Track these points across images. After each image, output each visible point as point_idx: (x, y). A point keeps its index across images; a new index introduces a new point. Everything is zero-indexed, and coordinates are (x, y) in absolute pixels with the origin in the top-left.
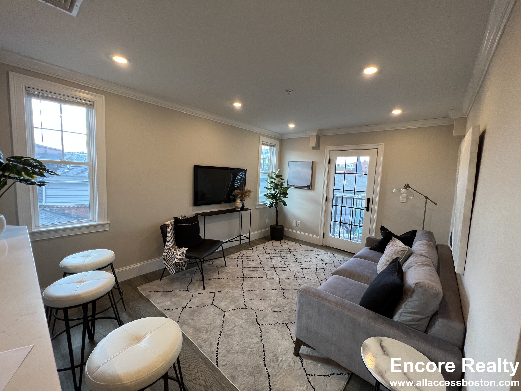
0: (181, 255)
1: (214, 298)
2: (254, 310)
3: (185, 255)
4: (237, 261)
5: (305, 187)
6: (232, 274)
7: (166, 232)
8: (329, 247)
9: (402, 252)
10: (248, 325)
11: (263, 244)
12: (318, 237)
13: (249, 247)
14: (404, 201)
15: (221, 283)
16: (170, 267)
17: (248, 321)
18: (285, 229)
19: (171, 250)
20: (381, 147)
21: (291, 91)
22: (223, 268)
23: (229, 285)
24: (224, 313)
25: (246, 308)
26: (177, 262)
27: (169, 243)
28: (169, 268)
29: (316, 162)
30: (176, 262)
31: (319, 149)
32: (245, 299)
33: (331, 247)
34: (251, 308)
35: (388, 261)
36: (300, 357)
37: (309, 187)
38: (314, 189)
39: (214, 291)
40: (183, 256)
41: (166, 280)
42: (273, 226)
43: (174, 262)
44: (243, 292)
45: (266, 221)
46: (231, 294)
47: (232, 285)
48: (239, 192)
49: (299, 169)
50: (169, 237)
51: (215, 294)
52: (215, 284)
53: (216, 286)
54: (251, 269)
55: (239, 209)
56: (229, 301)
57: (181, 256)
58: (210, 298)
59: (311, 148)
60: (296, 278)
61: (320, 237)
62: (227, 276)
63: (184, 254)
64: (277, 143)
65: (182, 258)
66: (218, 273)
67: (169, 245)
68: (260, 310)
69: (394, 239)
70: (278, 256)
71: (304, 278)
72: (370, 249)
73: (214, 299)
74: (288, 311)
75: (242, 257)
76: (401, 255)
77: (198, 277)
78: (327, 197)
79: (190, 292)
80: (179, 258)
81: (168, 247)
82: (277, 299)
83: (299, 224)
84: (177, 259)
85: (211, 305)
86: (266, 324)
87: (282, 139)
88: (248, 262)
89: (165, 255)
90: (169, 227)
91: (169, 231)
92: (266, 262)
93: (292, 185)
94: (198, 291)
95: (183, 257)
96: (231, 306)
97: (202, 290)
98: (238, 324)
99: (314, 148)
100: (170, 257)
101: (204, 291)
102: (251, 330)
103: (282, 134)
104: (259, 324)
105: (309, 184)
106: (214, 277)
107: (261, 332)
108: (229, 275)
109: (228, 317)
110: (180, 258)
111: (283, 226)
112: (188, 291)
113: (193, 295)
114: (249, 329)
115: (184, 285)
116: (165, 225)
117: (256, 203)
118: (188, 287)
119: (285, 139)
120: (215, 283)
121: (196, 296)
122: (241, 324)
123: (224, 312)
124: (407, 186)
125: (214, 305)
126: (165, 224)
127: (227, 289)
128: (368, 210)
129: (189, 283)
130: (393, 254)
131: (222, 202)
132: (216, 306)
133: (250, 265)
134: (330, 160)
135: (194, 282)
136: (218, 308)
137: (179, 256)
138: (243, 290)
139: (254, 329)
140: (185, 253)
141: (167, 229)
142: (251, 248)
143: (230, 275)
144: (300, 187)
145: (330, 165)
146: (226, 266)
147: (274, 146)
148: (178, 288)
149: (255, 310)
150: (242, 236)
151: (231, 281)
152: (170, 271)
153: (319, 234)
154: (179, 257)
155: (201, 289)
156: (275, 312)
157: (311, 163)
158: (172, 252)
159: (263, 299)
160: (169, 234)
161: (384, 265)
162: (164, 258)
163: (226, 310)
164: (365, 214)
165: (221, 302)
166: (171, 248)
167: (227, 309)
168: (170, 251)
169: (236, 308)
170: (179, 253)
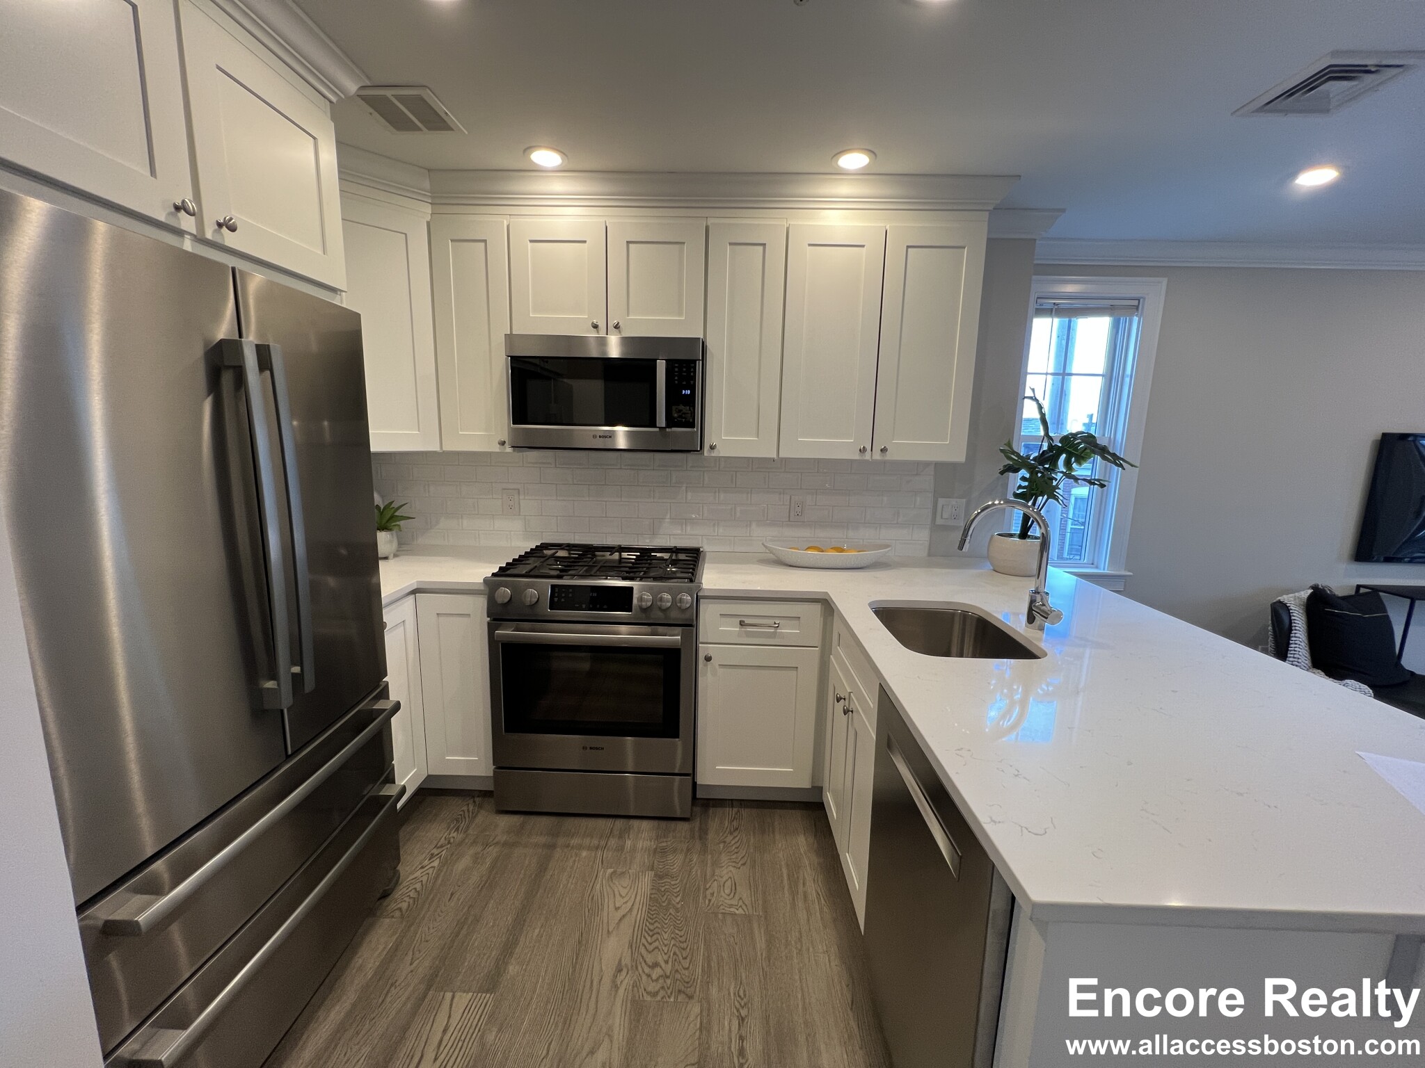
50: (1300, 639)
90: (1296, 612)
91: (1299, 622)
116: (1282, 605)
126: (1280, 602)
141: (1290, 616)
160: (1299, 631)
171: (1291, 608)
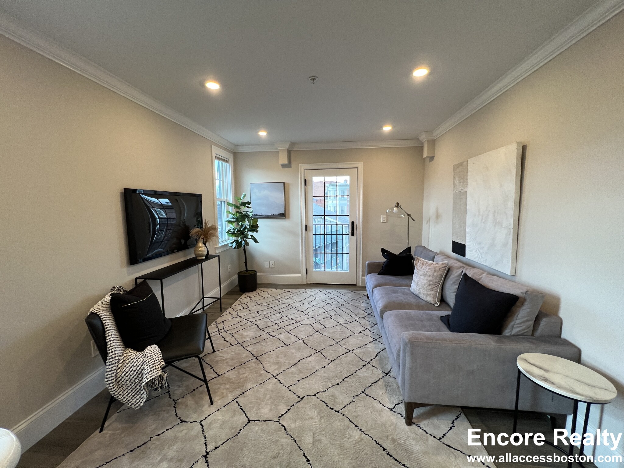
0: (155, 362)
1: (242, 409)
2: (313, 395)
3: (163, 359)
4: (223, 337)
5: (277, 216)
6: (233, 359)
7: (101, 328)
8: (314, 284)
9: (443, 269)
10: (327, 421)
11: (237, 302)
12: (299, 275)
13: (221, 311)
14: (385, 221)
15: (231, 381)
16: (129, 396)
17: (322, 415)
18: (258, 274)
19: (123, 362)
20: (360, 165)
21: (316, 79)
22: (212, 356)
23: (246, 377)
24: (280, 423)
25: (302, 399)
26: (153, 377)
27: (115, 349)
28: (127, 397)
29: (288, 184)
30: (150, 379)
31: (290, 167)
32: (288, 388)
33: (316, 284)
34: (307, 395)
35: (430, 281)
36: (414, 424)
37: (282, 216)
38: (289, 218)
39: (231, 398)
40: (159, 361)
41: (116, 425)
42: (240, 274)
43: (145, 381)
44: (276, 378)
45: (229, 269)
46: (261, 390)
47: (250, 376)
48: (199, 231)
49: (266, 192)
50: (113, 336)
51: (237, 402)
52: (223, 386)
53: (228, 389)
54: (255, 341)
55: (204, 258)
56: (269, 402)
57: (156, 365)
58: (237, 413)
59: (281, 165)
60: (318, 332)
61: (302, 275)
62: (231, 366)
63: (160, 358)
64: (231, 157)
65: (159, 366)
66: (210, 367)
67: (116, 352)
68: (321, 392)
69: (418, 258)
70: (271, 311)
71: (326, 327)
72: (378, 274)
73: (244, 412)
74: (350, 375)
75: (226, 329)
76: (443, 271)
77: (181, 388)
78: (306, 226)
79: (191, 422)
80: (154, 370)
81: (115, 357)
82: (324, 367)
83: (274, 264)
84: (150, 373)
85: (248, 423)
86: (345, 407)
87: (236, 152)
88: (240, 332)
89: (112, 377)
90: (105, 316)
91: (109, 323)
92: (264, 325)
93: (258, 215)
94: (203, 412)
95: (160, 364)
96: (279, 407)
97: (209, 406)
98: (314, 429)
99: (284, 166)
100: (127, 375)
101: (214, 407)
102: (338, 426)
103: (236, 146)
104: (338, 412)
105: (283, 212)
106: (210, 377)
107: (351, 421)
108: (231, 362)
109: (293, 426)
110: (156, 369)
111: (255, 271)
112: (185, 422)
113: (200, 423)
114: (334, 425)
115: (164, 415)
116: (94, 315)
117: (216, 246)
118: (176, 415)
119: (240, 152)
120: (221, 384)
121: (209, 422)
122: (317, 425)
123: (278, 422)
124: (398, 205)
125: (254, 421)
126: (92, 313)
127: (249, 386)
128: (353, 235)
129: (174, 407)
130: (434, 272)
131: (175, 251)
132: (258, 420)
133: (248, 336)
134: (305, 180)
135: (180, 400)
136: (264, 421)
137: (152, 365)
138: (274, 376)
139: (339, 423)
140: (161, 355)
141: (102, 322)
142: (225, 313)
143: (233, 362)
144: (270, 216)
145: (307, 186)
146: (214, 351)
147: (227, 162)
148: (157, 426)
149: (315, 395)
150: (204, 299)
151: (242, 371)
152: (131, 402)
153: (301, 271)
154: (153, 367)
155: (206, 407)
156: (338, 384)
157: (283, 184)
158: (127, 364)
159: (310, 375)
160: (110, 330)
161: (427, 285)
162: (112, 383)
163: (279, 417)
164: (351, 239)
165: (260, 409)
166: (121, 356)
167: (278, 415)
168: (121, 363)
169: (288, 406)
170: (149, 360)
171: (101, 315)
